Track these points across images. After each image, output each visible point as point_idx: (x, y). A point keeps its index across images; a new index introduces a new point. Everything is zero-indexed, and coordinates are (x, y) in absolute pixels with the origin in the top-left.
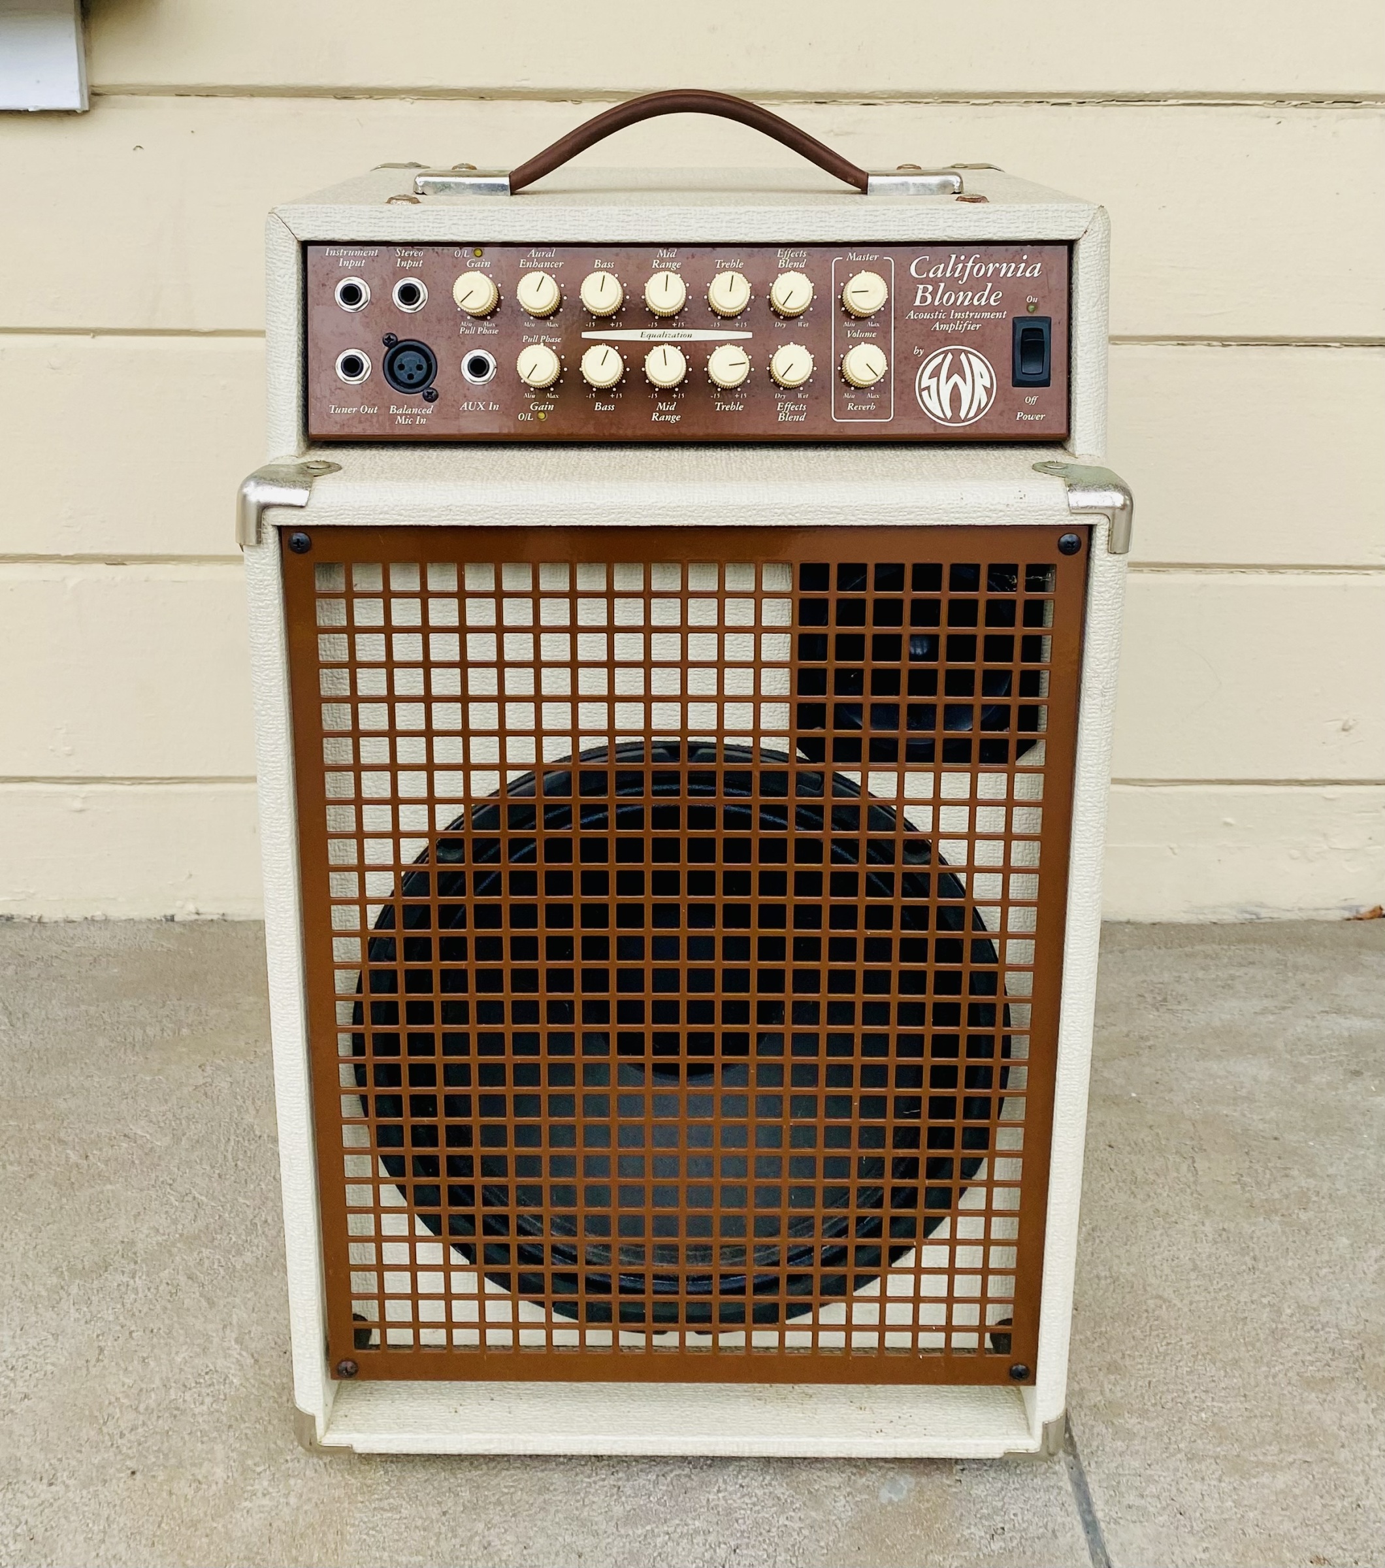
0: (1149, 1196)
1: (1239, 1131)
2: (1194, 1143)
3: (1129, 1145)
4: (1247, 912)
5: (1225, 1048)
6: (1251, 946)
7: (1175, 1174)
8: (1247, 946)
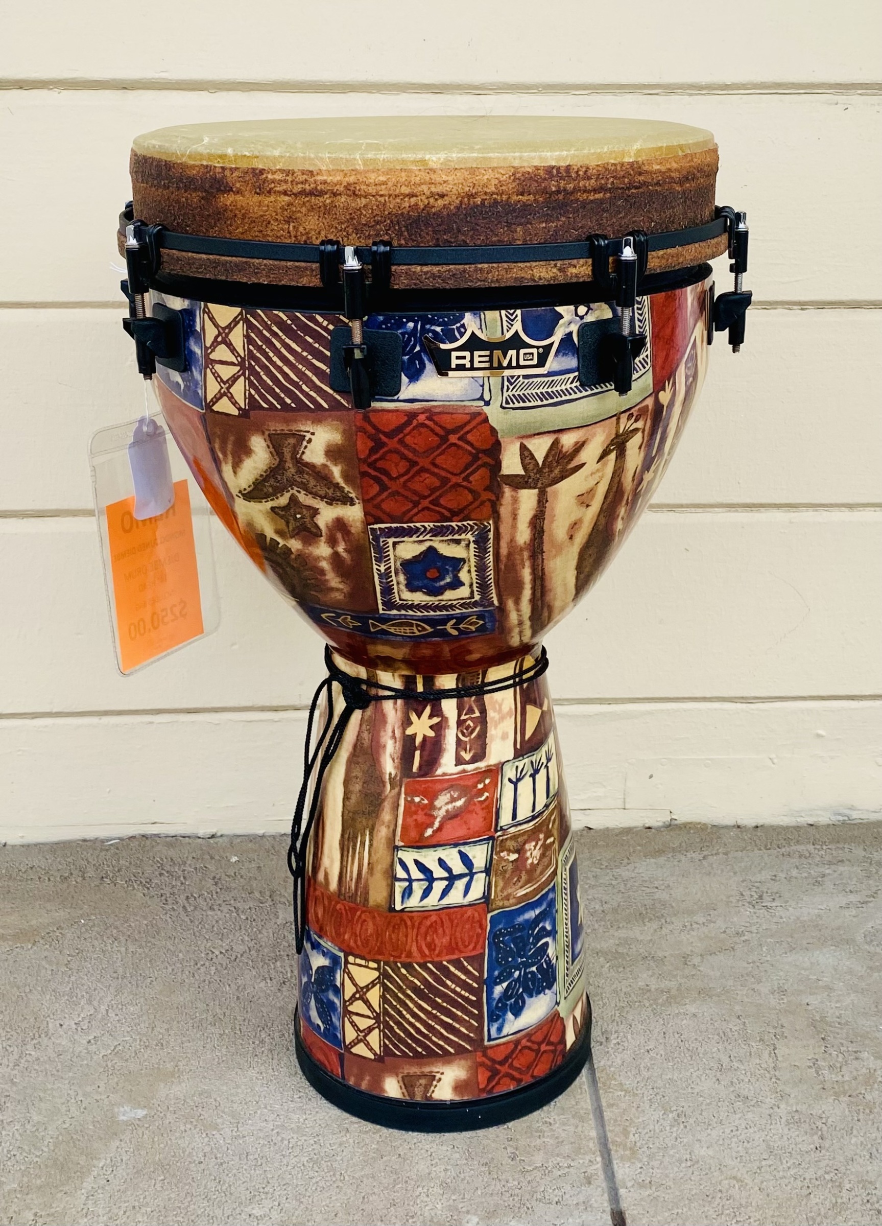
0: (732, 1082)
1: (818, 1018)
2: (778, 1031)
3: (718, 1034)
4: (839, 814)
5: (811, 941)
6: (841, 846)
7: (758, 1061)
8: (838, 845)
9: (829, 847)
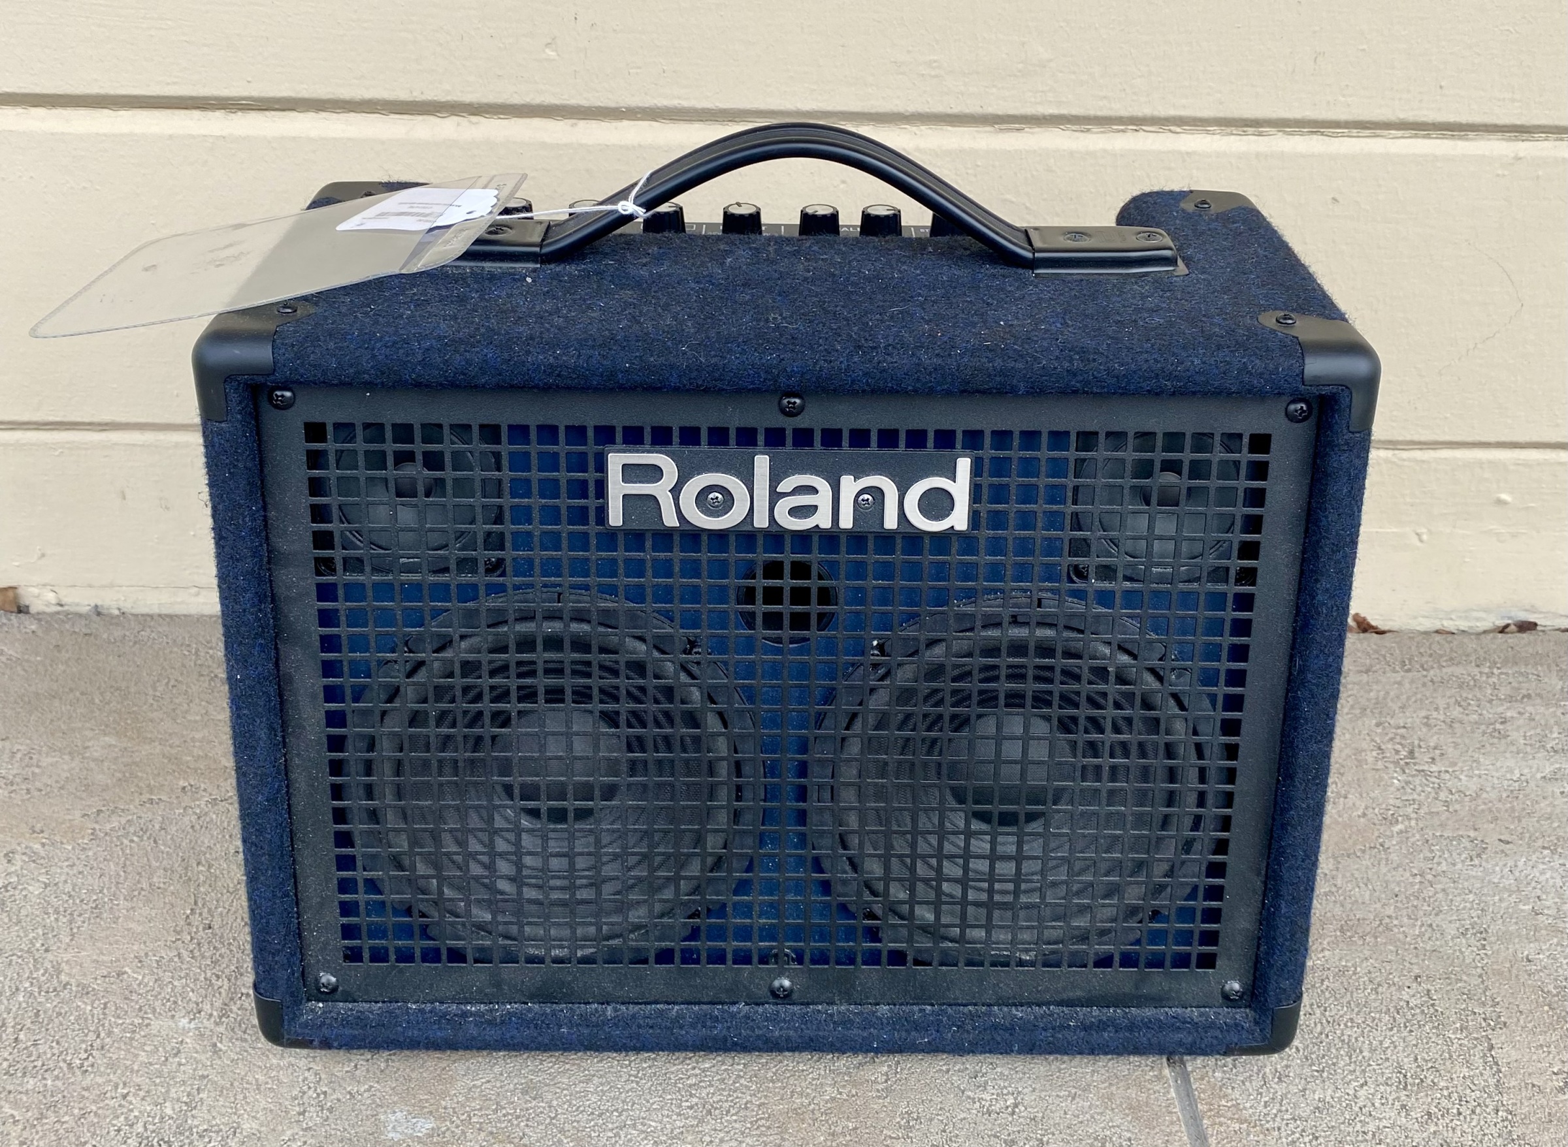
8: (1516, 669)
9: (1504, 670)
